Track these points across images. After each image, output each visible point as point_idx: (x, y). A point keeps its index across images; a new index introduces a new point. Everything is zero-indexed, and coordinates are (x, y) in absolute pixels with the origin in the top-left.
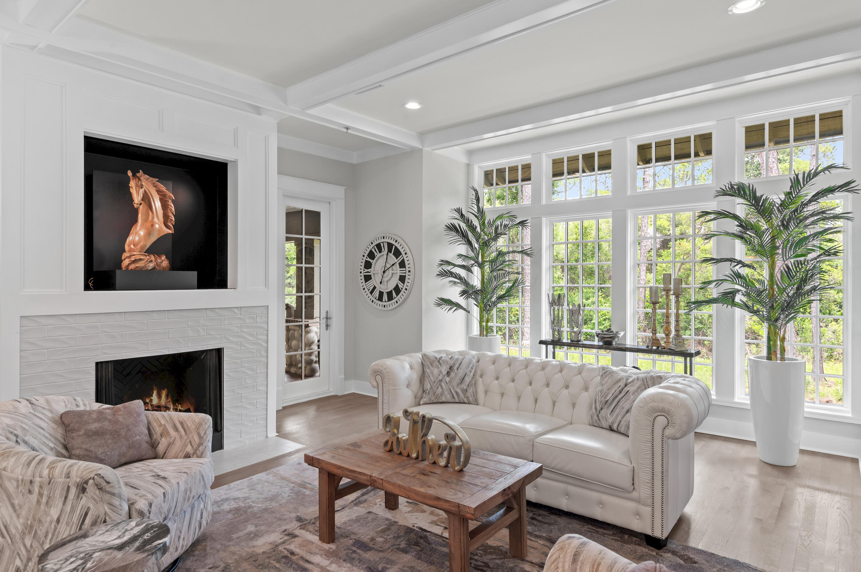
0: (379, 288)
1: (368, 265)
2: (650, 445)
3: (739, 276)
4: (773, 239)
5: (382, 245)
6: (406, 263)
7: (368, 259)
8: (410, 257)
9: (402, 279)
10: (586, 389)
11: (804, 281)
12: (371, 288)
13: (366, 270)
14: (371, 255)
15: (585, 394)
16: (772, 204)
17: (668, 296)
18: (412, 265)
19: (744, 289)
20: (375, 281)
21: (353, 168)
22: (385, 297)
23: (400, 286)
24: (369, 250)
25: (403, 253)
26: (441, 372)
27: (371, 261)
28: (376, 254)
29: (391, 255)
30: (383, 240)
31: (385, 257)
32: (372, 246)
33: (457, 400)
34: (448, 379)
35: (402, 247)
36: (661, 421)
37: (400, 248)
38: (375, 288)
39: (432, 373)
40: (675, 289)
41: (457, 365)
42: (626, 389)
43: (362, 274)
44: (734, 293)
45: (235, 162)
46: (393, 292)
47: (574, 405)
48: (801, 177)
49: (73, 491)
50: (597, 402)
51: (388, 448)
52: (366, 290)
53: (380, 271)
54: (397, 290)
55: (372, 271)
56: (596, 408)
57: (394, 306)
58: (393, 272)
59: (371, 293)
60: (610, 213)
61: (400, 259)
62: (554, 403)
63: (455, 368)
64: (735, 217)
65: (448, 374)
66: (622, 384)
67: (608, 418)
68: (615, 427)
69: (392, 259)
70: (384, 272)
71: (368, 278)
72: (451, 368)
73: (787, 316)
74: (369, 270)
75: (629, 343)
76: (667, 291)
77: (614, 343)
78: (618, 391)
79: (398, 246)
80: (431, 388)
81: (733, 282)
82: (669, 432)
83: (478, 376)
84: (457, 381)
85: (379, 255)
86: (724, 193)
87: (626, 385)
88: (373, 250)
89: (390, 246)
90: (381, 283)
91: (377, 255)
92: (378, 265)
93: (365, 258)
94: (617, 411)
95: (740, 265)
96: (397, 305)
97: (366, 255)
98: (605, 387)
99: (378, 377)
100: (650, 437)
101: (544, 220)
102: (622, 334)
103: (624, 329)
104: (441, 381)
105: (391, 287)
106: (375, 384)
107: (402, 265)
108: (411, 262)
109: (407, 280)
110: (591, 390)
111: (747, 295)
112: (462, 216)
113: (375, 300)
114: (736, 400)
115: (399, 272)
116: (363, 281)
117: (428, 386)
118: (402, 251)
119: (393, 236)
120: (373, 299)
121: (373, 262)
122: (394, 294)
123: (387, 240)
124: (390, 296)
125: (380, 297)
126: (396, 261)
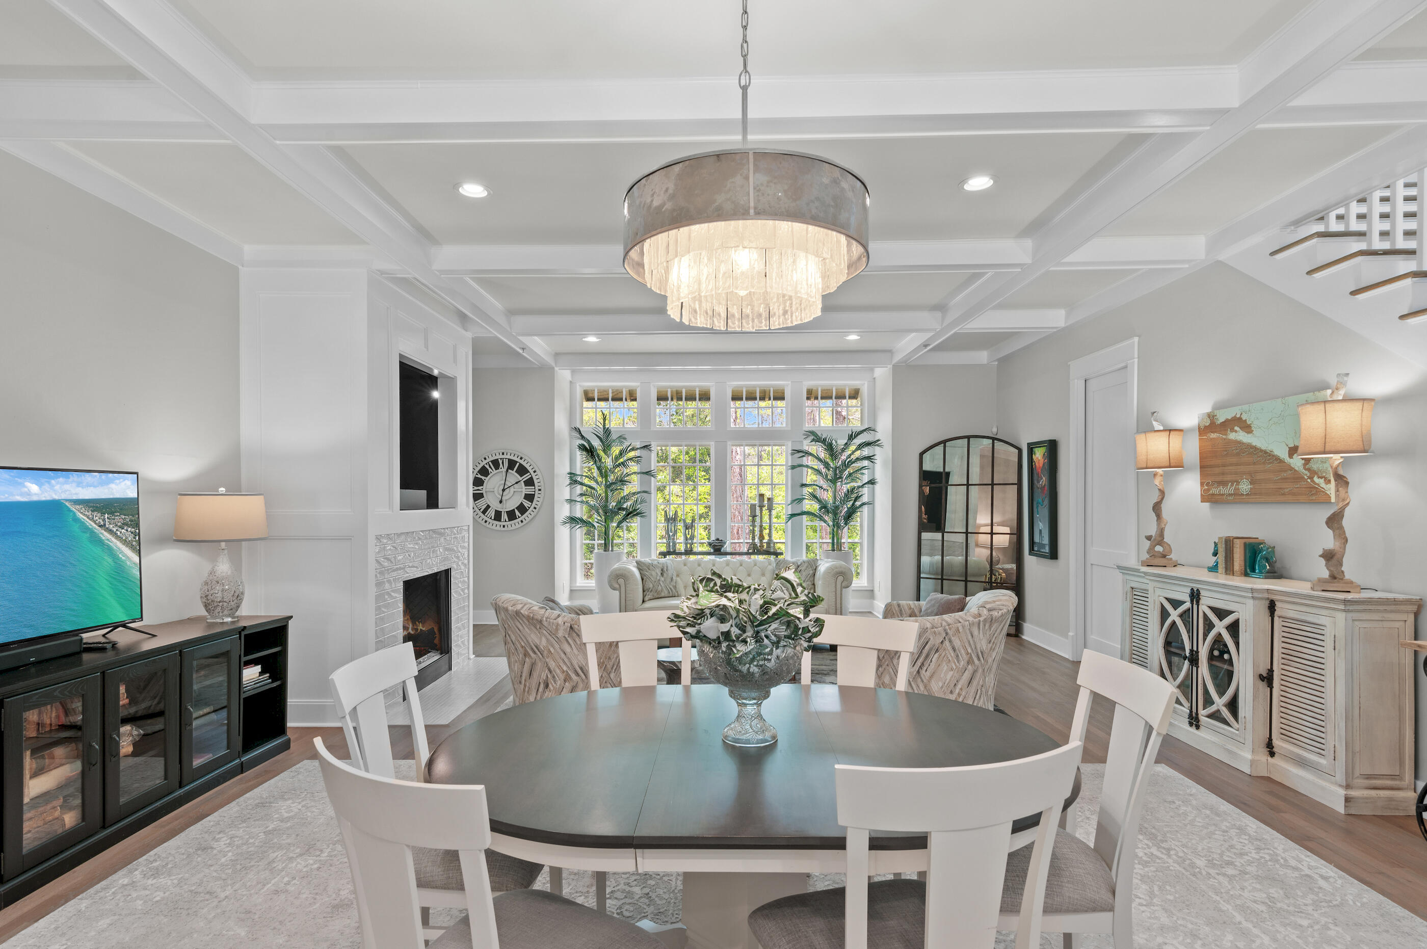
0: (495, 506)
1: (478, 482)
5: (500, 462)
6: (535, 482)
7: (479, 476)
8: (540, 476)
9: (530, 497)
12: (484, 508)
13: (476, 488)
14: (484, 472)
17: (762, 511)
18: (542, 483)
20: (491, 499)
22: (505, 516)
23: (526, 505)
24: (480, 467)
25: (531, 471)
26: (657, 573)
27: (483, 478)
28: (490, 470)
29: (513, 472)
30: (502, 457)
31: (504, 474)
32: (485, 462)
34: (662, 579)
35: (529, 464)
37: (527, 466)
38: (488, 507)
40: (768, 505)
41: (666, 567)
43: (471, 492)
46: (516, 511)
48: (853, 434)
52: (476, 509)
53: (496, 489)
54: (522, 509)
55: (483, 489)
57: (518, 526)
58: (515, 490)
59: (484, 512)
60: (713, 443)
61: (526, 477)
63: (665, 570)
65: (662, 574)
69: (513, 476)
70: (504, 490)
71: (478, 496)
72: (662, 570)
73: (843, 525)
74: (480, 488)
75: (734, 549)
76: (761, 507)
77: (723, 550)
79: (524, 464)
83: (675, 577)
84: (669, 580)
85: (495, 471)
88: (487, 467)
89: (512, 464)
90: (501, 502)
91: (493, 471)
92: (494, 482)
93: (475, 475)
96: (521, 524)
97: (476, 472)
99: (621, 581)
100: (834, 589)
104: (659, 580)
105: (512, 504)
106: (617, 586)
107: (530, 483)
108: (541, 480)
109: (536, 498)
112: (581, 435)
113: (489, 520)
115: (524, 490)
118: (529, 469)
119: (517, 453)
120: (486, 519)
121: (486, 479)
122: (517, 513)
123: (508, 457)
124: (511, 515)
125: (498, 516)
126: (521, 479)
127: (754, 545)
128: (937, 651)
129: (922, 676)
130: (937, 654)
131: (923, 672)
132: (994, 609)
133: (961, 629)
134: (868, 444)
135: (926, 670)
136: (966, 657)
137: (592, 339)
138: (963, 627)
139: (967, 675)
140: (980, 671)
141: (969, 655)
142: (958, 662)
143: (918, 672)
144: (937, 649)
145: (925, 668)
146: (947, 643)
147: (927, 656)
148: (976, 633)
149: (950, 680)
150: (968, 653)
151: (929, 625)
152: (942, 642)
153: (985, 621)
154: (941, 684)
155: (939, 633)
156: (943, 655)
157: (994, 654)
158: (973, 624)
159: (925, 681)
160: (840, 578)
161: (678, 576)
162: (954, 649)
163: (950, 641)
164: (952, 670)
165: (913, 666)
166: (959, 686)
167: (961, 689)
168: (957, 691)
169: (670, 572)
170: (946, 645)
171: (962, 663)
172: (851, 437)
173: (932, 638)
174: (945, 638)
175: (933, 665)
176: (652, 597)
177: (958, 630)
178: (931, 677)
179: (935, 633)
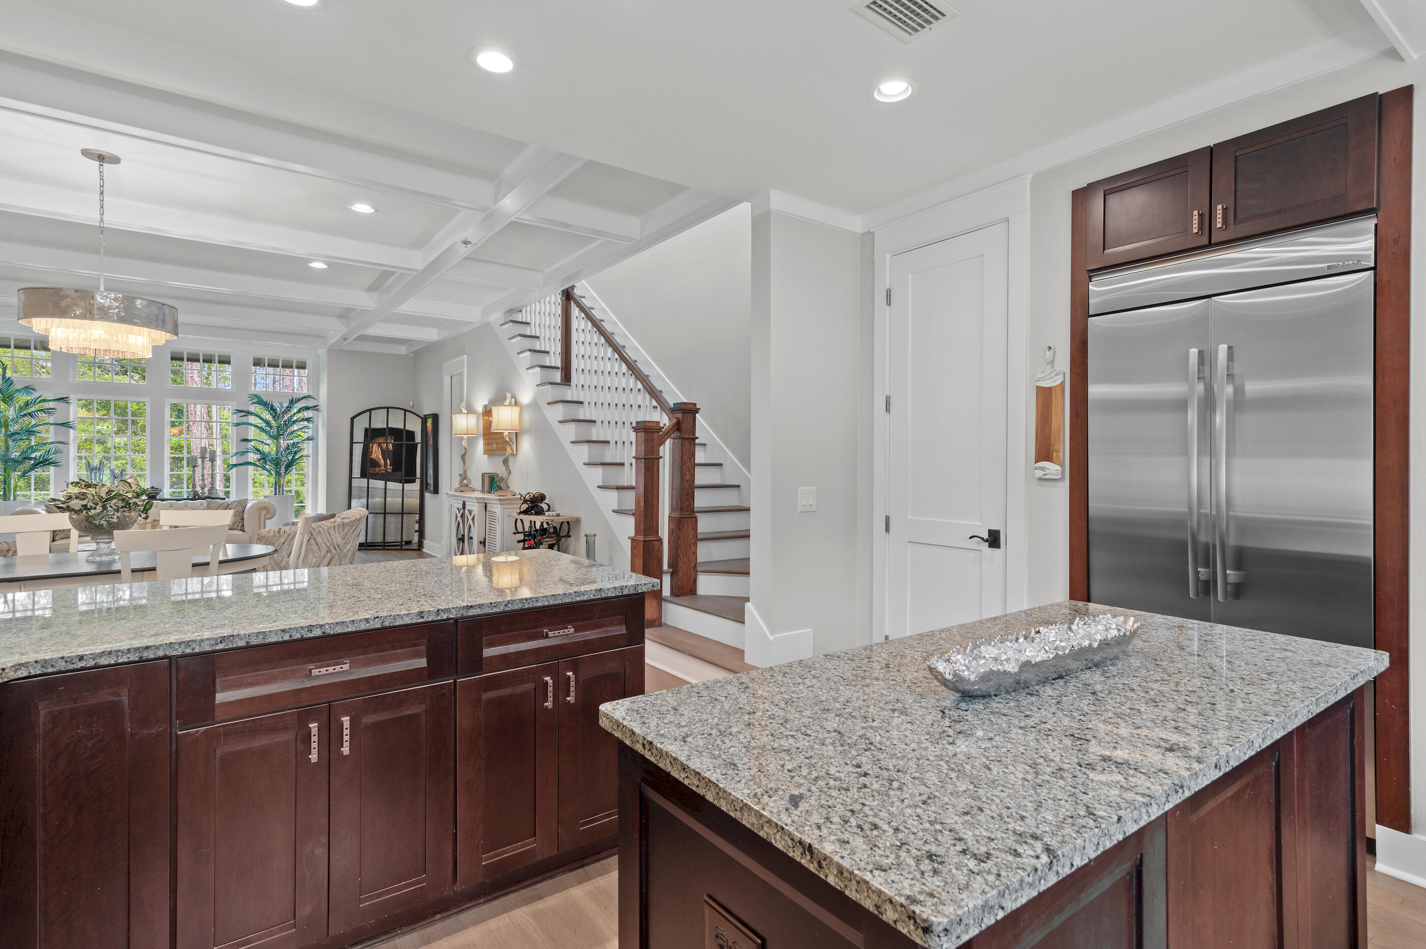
11: (296, 452)
16: (279, 410)
48: (294, 399)
73: (286, 472)
77: (158, 497)
86: (248, 401)
127: (195, 493)
132: (345, 518)
134: (307, 408)
136: (326, 549)
138: (323, 530)
140: (337, 557)
146: (312, 540)
148: (332, 533)
153: (339, 525)
157: (348, 547)
158: (330, 527)
160: (264, 512)
162: (317, 544)
163: (314, 539)
172: (292, 402)
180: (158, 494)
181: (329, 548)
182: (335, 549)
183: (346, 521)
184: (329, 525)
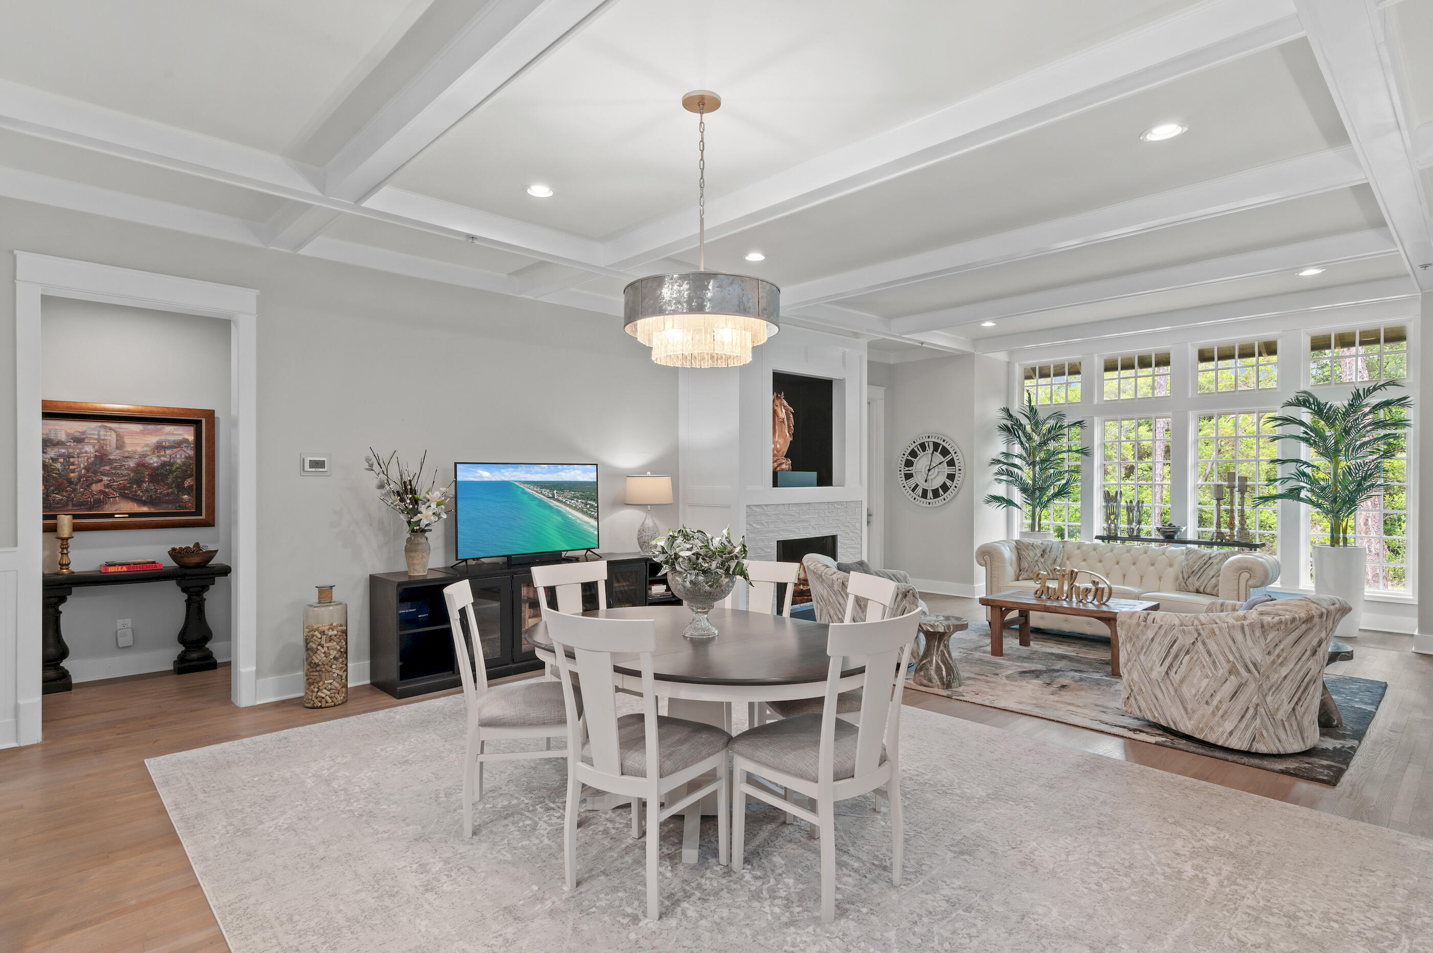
0: (923, 485)
1: (909, 464)
2: (1236, 592)
3: (1304, 474)
4: (1336, 443)
5: (927, 444)
6: (956, 462)
7: (910, 458)
8: (960, 456)
9: (951, 477)
10: (1171, 565)
11: (1364, 479)
12: (913, 486)
13: (907, 469)
14: (913, 454)
15: (1171, 569)
16: (1336, 411)
17: (1232, 493)
18: (962, 463)
19: (1309, 486)
20: (919, 479)
21: (891, 368)
22: (930, 494)
23: (948, 484)
24: (910, 449)
25: (952, 453)
26: (1036, 554)
27: (913, 459)
28: (918, 452)
29: (937, 454)
30: (928, 440)
31: (930, 455)
32: (914, 445)
33: (1051, 577)
34: (1042, 560)
35: (950, 446)
36: (1245, 575)
37: (949, 448)
38: (917, 485)
39: (1029, 555)
40: (1239, 486)
41: (1049, 549)
42: (1211, 561)
43: (902, 472)
44: (1299, 489)
45: (842, 381)
46: (940, 489)
47: (1160, 578)
48: (1361, 392)
49: (900, 596)
50: (1184, 573)
51: (1038, 595)
52: (907, 487)
53: (923, 470)
54: (945, 488)
55: (913, 469)
56: (1183, 578)
57: (941, 503)
58: (939, 470)
59: (913, 490)
60: (1170, 414)
61: (948, 458)
62: (1142, 577)
63: (1048, 551)
64: (1302, 423)
65: (1042, 555)
66: (1206, 558)
67: (1194, 582)
68: (1201, 590)
69: (938, 458)
70: (929, 470)
71: (908, 476)
72: (1044, 551)
73: (1349, 508)
74: (910, 468)
75: (1190, 537)
76: (1232, 488)
77: (1176, 538)
78: (1203, 563)
79: (946, 446)
80: (1029, 566)
81: (1298, 480)
82: (1250, 583)
83: (1065, 559)
84: (1050, 561)
85: (923, 453)
86: (1290, 404)
87: (1210, 559)
88: (916, 449)
89: (936, 446)
90: (926, 481)
91: (920, 453)
92: (922, 463)
93: (905, 457)
94: (1203, 578)
95: (1305, 466)
96: (944, 502)
97: (907, 454)
98: (1191, 562)
99: (987, 557)
100: (1236, 588)
101: (1096, 418)
102: (1184, 528)
103: (1186, 525)
104: (1037, 561)
105: (937, 484)
106: (983, 562)
107: (951, 463)
108: (961, 460)
109: (956, 478)
110: (1176, 566)
111: (1312, 491)
112: (1010, 416)
113: (917, 497)
114: (1301, 587)
115: (946, 470)
116: (903, 478)
117: (1025, 565)
118: (951, 450)
119: (940, 436)
120: (915, 496)
121: (915, 460)
122: (941, 491)
123: (933, 440)
124: (936, 494)
125: (924, 494)
126: (943, 459)
127: (1220, 534)
128: (1188, 652)
129: (1171, 678)
130: (1187, 657)
131: (1172, 673)
132: (1268, 614)
133: (1217, 632)
134: (1387, 404)
135: (1176, 673)
136: (1227, 667)
137: (989, 324)
138: (1220, 629)
139: (1229, 688)
140: (1252, 686)
141: (1230, 665)
142: (1215, 669)
143: (1167, 673)
144: (1188, 651)
145: (1174, 670)
147: (1176, 657)
148: (1239, 637)
149: (1205, 688)
150: (1229, 661)
151: (1177, 622)
152: (1193, 643)
153: (1251, 625)
154: (1194, 692)
155: (1190, 633)
156: (1195, 658)
158: (1234, 627)
159: (1175, 685)
161: (1068, 559)
162: (1209, 653)
163: (1204, 643)
164: (1207, 677)
165: (1161, 665)
166: (1217, 698)
167: (1220, 702)
168: (1215, 703)
169: (1053, 555)
170: (1198, 647)
171: (1221, 672)
172: (1358, 396)
173: (1180, 637)
174: (1197, 639)
175: (1183, 667)
176: (1026, 577)
177: (1214, 632)
178: (1182, 681)
179: (1184, 631)
180: (1175, 532)
181: (1234, 666)
182: (1249, 671)
183: (1267, 619)
184: (1231, 621)
